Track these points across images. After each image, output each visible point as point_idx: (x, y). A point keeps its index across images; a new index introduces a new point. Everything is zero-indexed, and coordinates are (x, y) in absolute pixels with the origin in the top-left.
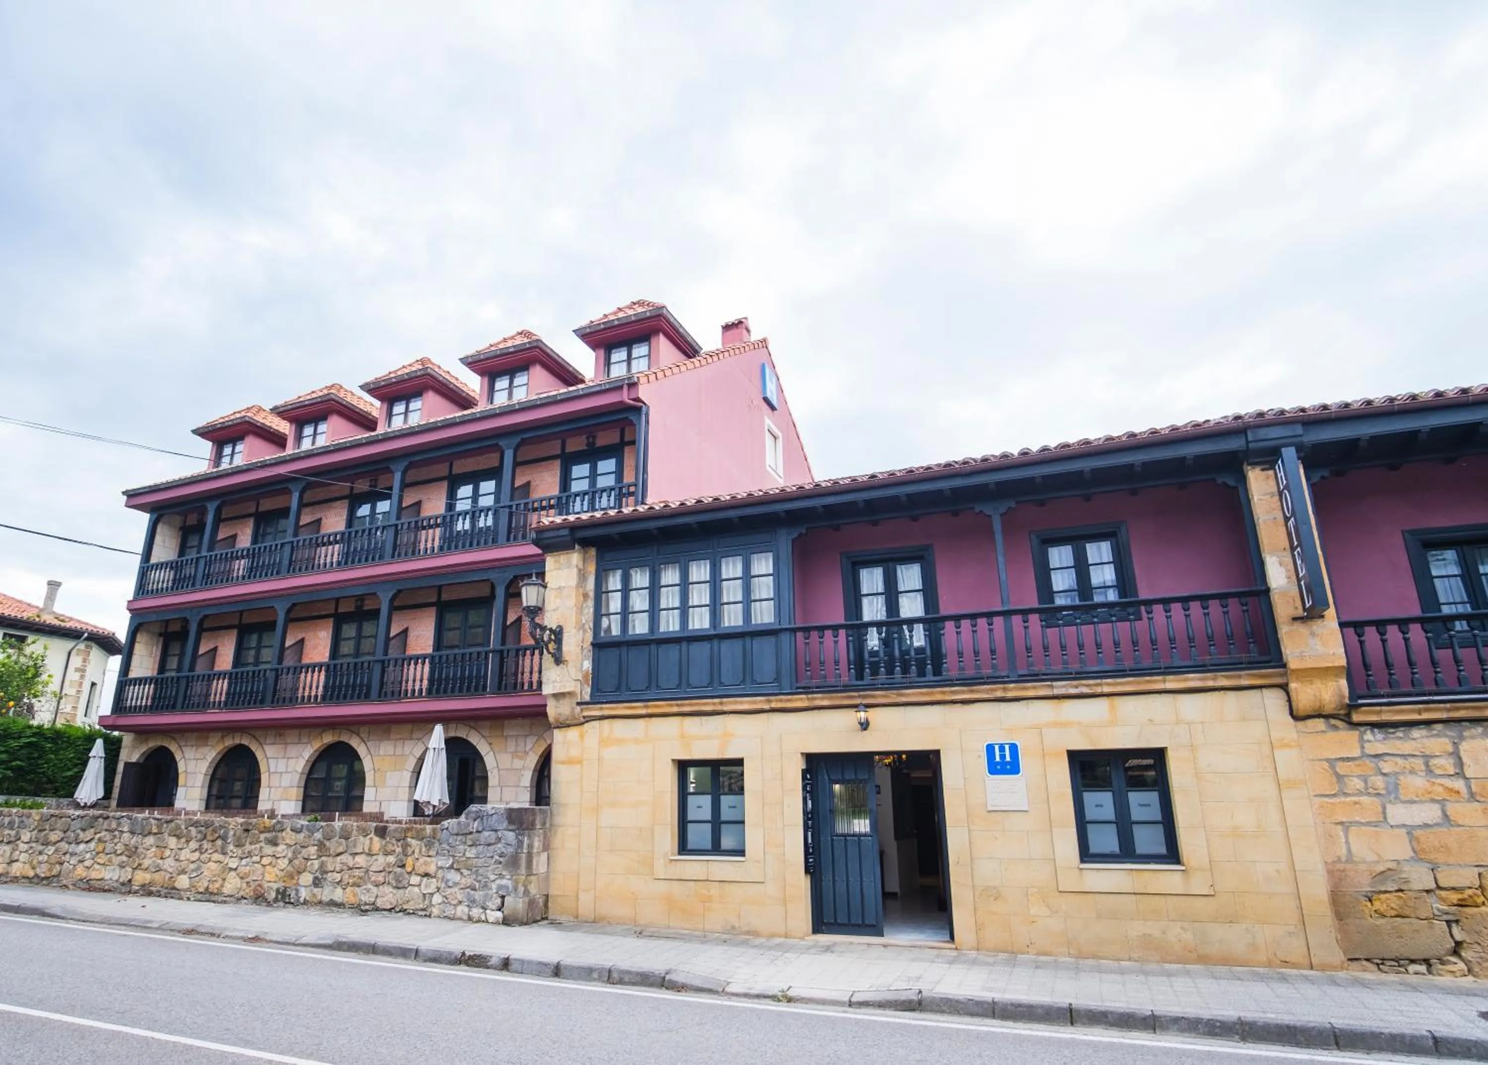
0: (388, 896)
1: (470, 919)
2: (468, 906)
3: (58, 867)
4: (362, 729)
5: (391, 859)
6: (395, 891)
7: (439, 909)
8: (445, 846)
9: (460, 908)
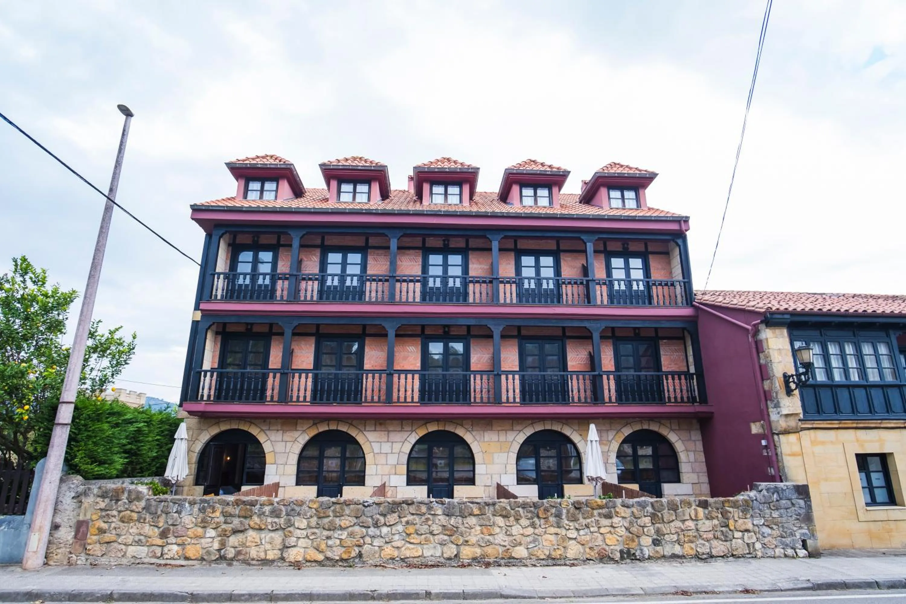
0: (719, 547)
1: (786, 556)
2: (783, 548)
3: (357, 550)
4: (464, 422)
5: (715, 522)
6: (725, 543)
7: (762, 552)
8: (757, 511)
9: (777, 550)
